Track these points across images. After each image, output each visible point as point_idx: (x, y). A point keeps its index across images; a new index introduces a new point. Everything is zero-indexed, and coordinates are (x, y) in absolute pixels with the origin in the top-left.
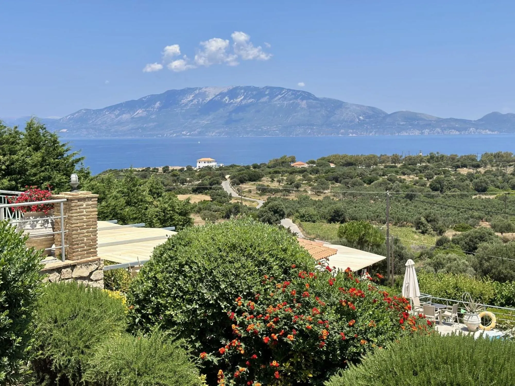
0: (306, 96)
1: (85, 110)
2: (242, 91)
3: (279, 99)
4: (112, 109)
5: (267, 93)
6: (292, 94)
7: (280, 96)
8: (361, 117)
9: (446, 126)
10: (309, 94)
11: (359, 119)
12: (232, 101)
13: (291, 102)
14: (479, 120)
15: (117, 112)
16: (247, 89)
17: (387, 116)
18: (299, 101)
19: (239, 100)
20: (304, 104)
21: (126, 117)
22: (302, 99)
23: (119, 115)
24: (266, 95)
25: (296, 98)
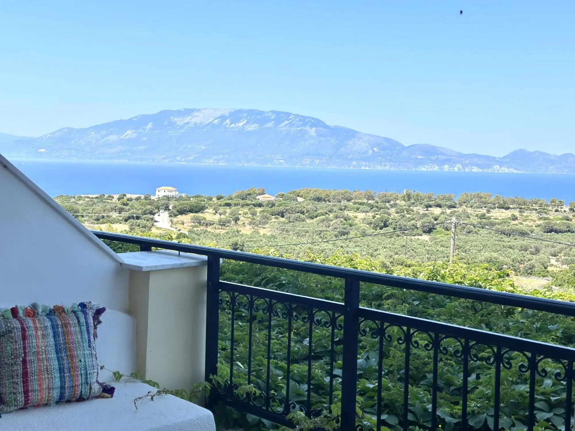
0: (317, 123)
1: (68, 128)
2: (245, 115)
3: (286, 125)
4: (97, 128)
5: (272, 118)
6: (300, 120)
7: (286, 122)
8: (375, 149)
9: (467, 162)
10: (319, 121)
11: (373, 151)
12: (233, 125)
13: (299, 129)
14: (505, 157)
15: (104, 133)
16: (251, 113)
17: (403, 148)
18: (308, 128)
19: (241, 124)
20: (313, 131)
21: (113, 138)
22: (312, 126)
23: (106, 135)
24: (271, 120)
25: (305, 125)
